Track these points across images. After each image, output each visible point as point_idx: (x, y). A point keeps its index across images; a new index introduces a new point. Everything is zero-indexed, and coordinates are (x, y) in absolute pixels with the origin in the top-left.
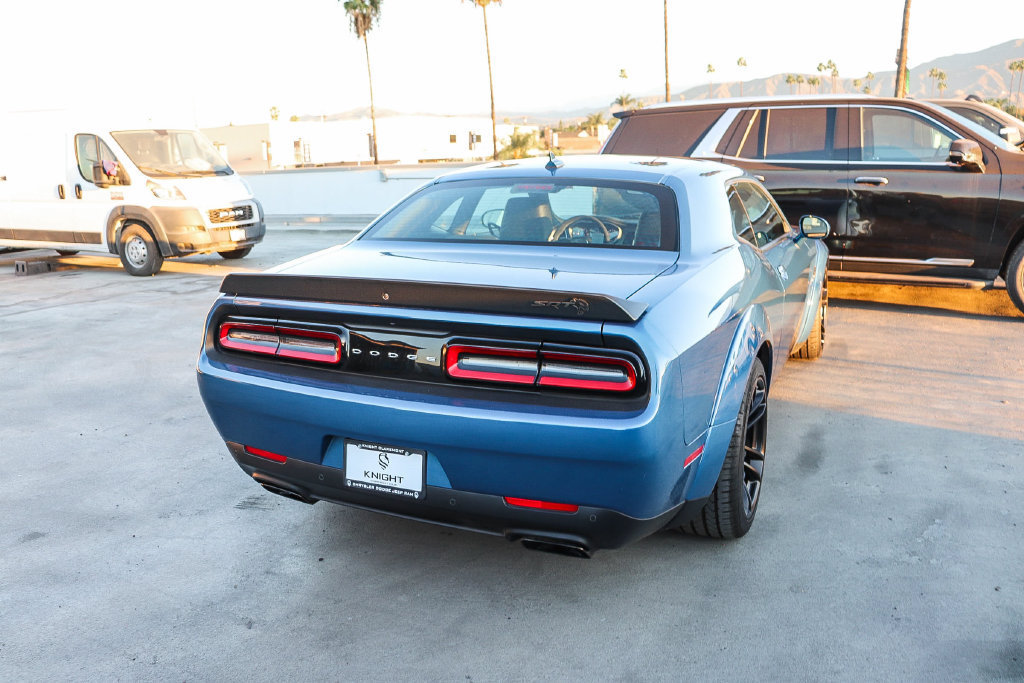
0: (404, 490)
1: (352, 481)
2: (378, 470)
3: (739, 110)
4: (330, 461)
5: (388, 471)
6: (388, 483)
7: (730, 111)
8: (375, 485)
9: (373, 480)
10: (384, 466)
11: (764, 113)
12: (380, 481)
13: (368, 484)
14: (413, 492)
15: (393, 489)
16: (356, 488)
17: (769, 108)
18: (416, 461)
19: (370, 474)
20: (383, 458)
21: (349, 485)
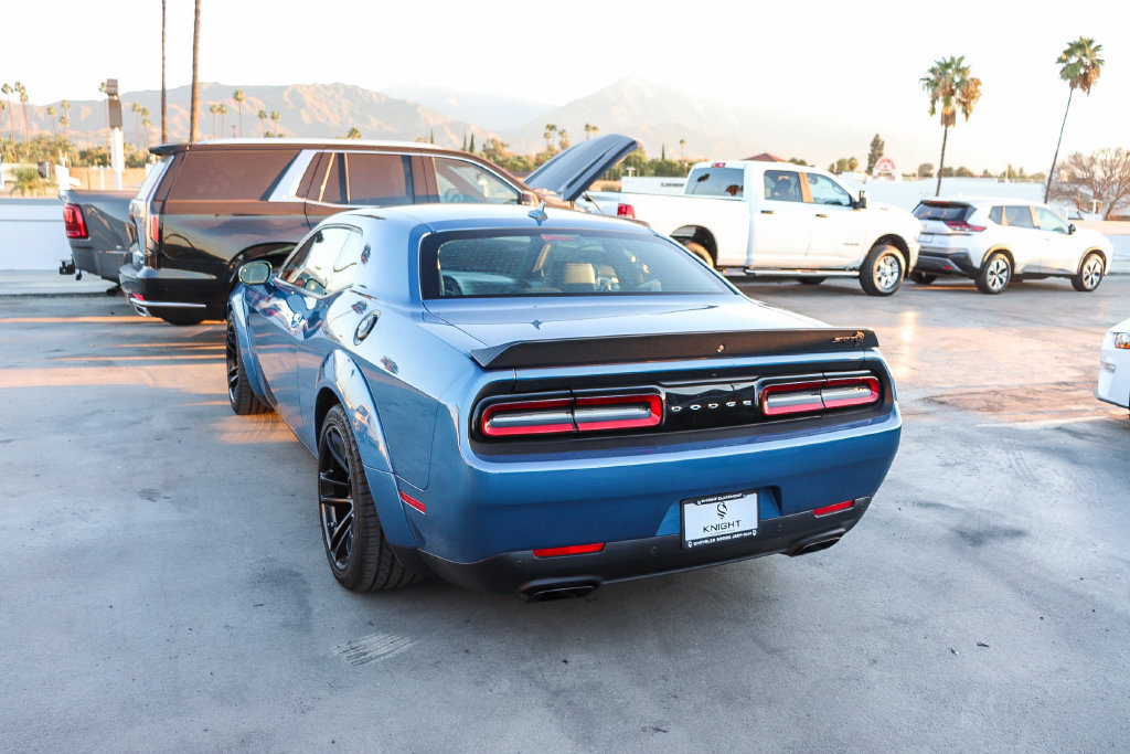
0: (742, 532)
1: (693, 541)
2: (719, 521)
3: (314, 152)
4: (665, 530)
5: (727, 519)
6: (727, 531)
7: (304, 152)
8: (716, 537)
9: (714, 533)
10: (722, 514)
11: (340, 157)
12: (720, 532)
13: (709, 539)
14: (751, 531)
15: (732, 535)
16: (698, 547)
17: (345, 152)
18: (751, 500)
19: (709, 529)
20: (721, 508)
21: (690, 546)
